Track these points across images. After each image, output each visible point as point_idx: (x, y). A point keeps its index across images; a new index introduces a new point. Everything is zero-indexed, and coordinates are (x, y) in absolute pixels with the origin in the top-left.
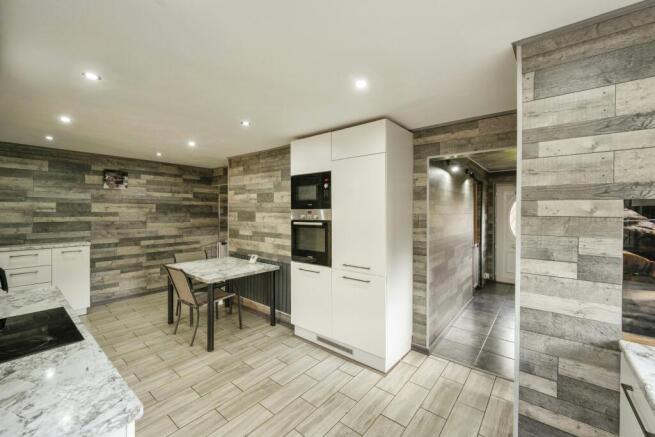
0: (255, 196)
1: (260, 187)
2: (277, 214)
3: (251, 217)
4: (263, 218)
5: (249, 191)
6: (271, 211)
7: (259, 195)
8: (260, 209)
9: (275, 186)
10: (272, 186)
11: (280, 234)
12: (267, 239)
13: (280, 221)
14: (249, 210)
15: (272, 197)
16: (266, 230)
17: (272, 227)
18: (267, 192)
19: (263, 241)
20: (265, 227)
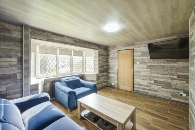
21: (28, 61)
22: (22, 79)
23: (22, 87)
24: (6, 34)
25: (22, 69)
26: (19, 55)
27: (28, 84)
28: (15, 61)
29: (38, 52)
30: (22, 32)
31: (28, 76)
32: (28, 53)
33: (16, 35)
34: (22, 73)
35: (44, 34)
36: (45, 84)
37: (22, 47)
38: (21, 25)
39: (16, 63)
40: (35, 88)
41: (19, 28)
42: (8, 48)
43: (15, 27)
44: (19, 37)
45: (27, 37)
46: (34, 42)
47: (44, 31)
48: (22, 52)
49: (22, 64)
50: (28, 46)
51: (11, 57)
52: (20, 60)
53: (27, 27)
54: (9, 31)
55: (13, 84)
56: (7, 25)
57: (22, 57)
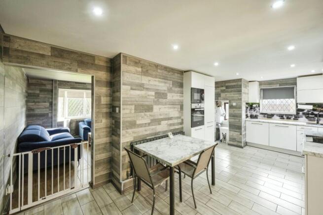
0: (153, 93)
1: (157, 88)
2: (169, 106)
3: (149, 109)
4: (160, 109)
5: (147, 89)
6: (166, 104)
7: (156, 93)
8: (157, 103)
9: (168, 89)
10: (166, 89)
11: (172, 118)
12: (163, 122)
13: (172, 110)
14: (147, 103)
15: (167, 95)
16: (162, 117)
17: (166, 115)
18: (163, 92)
19: (159, 124)
20: (160, 115)
21: (56, 105)
22: (52, 117)
23: (52, 123)
24: (43, 87)
25: (52, 110)
26: (50, 100)
27: (56, 120)
28: (47, 104)
29: (66, 97)
30: (52, 84)
31: (56, 115)
32: (56, 99)
33: (49, 87)
34: (52, 113)
35: (68, 84)
36: (71, 123)
37: (52, 95)
38: (52, 80)
39: (48, 106)
40: (61, 124)
41: (51, 82)
42: (44, 96)
43: (48, 82)
44: (51, 88)
45: (56, 88)
46: (60, 91)
47: (68, 82)
48: (52, 99)
49: (52, 107)
50: (56, 94)
51: (45, 102)
52: (51, 104)
53: (56, 81)
54: (45, 85)
55: (46, 120)
56: (43, 82)
57: (52, 102)
